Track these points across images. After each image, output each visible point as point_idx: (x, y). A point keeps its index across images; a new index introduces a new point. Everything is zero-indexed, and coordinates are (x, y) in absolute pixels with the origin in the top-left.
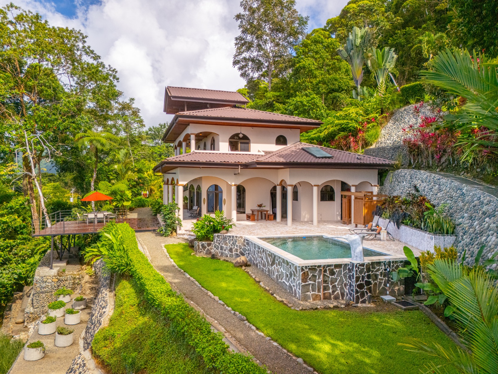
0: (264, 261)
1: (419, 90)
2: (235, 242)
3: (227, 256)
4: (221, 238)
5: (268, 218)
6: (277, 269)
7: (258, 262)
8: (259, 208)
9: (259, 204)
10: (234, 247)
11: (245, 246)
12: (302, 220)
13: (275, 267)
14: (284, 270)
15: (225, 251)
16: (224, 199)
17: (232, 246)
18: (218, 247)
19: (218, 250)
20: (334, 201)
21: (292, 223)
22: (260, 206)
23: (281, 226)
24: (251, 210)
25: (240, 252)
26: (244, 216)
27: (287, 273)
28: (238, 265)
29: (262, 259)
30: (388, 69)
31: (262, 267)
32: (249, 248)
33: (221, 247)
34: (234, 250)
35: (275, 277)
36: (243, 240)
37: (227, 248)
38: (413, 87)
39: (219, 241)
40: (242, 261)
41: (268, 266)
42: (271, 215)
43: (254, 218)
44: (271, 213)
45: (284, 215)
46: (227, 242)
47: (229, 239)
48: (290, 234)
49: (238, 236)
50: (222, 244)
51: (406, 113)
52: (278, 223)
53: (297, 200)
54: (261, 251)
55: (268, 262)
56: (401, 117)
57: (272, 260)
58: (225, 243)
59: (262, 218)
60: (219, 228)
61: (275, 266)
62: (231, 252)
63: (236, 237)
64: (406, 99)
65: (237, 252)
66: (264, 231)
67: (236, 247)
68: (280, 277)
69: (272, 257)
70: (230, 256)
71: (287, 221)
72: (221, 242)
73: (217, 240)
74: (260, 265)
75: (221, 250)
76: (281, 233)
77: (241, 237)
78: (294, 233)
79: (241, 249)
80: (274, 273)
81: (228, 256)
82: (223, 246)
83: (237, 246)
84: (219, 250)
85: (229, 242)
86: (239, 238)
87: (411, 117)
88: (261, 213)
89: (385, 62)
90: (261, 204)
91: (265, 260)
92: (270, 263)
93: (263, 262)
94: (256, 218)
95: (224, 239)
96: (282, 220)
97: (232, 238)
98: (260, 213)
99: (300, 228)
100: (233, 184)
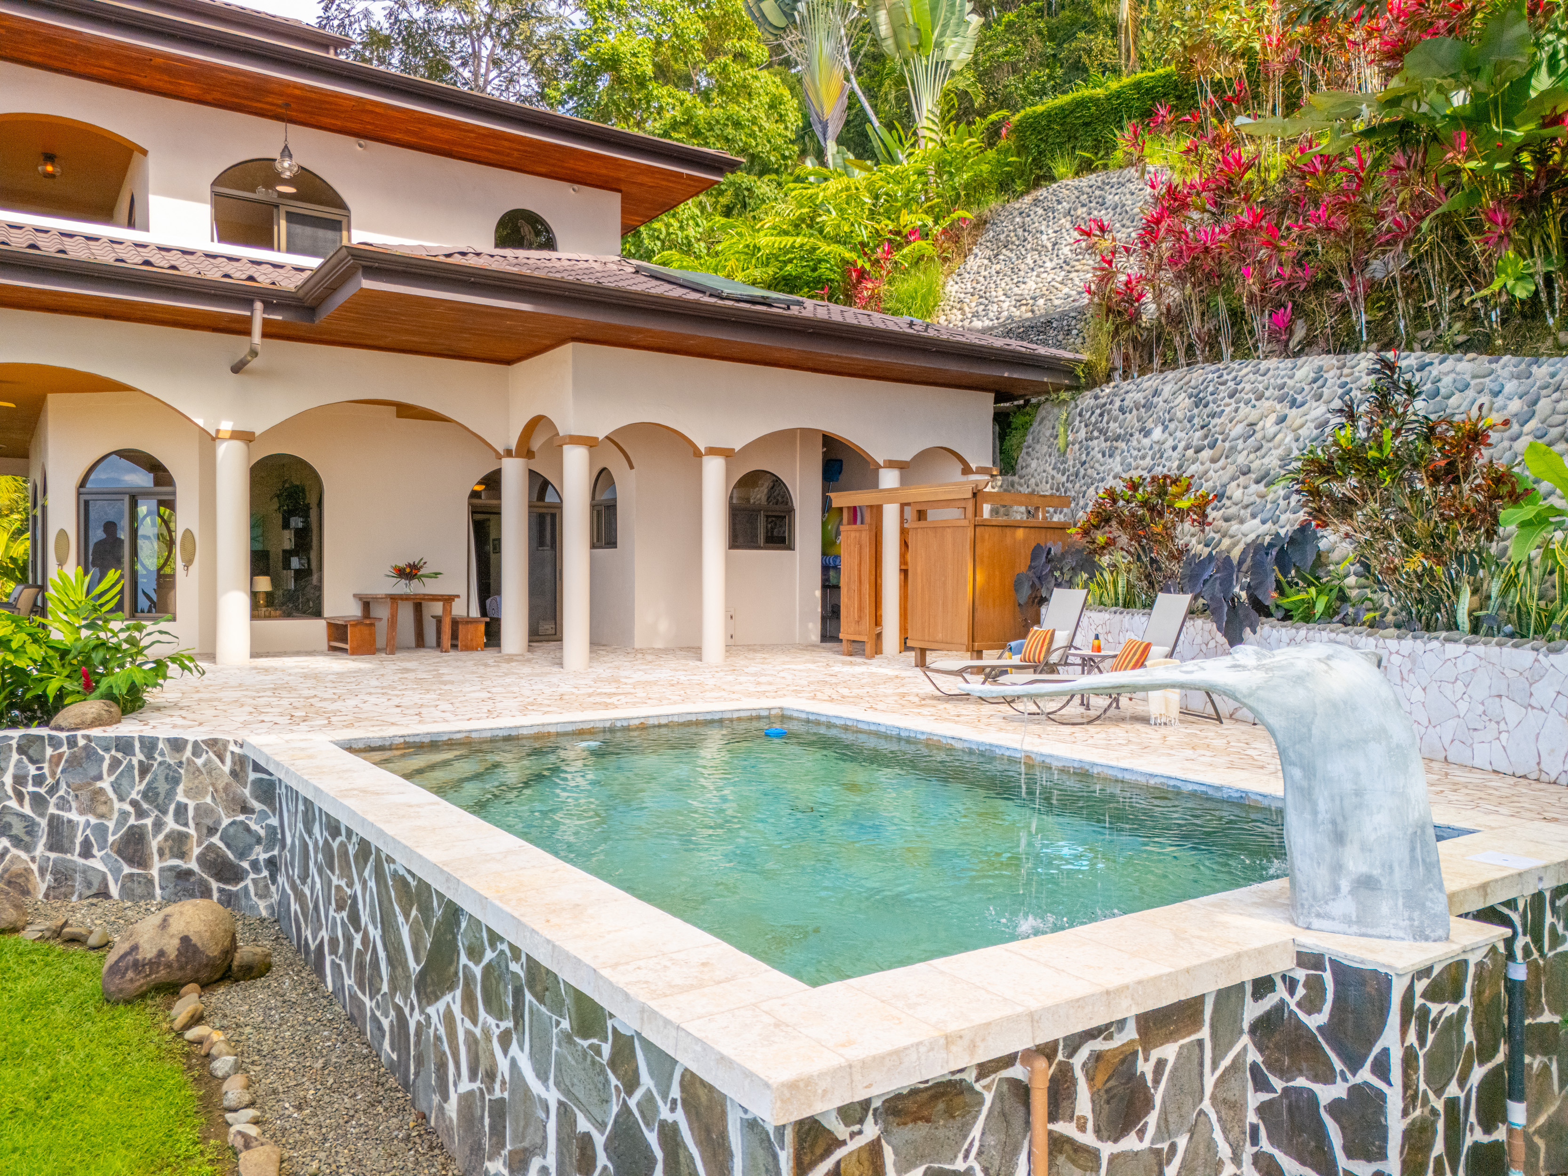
0: (365, 940)
1: (1086, 124)
2: (162, 787)
3: (104, 894)
4: (56, 761)
5: (454, 636)
6: (472, 1041)
7: (324, 934)
8: (402, 587)
9: (402, 564)
10: (158, 825)
11: (246, 809)
12: (637, 645)
13: (449, 1018)
14: (542, 1076)
15: (86, 852)
16: (188, 532)
17: (141, 813)
18: (31, 828)
19: (28, 848)
20: (790, 547)
21: (591, 659)
22: (409, 572)
23: (526, 670)
24: (358, 597)
25: (201, 860)
26: (316, 628)
27: (583, 1125)
28: (133, 982)
29: (354, 919)
30: (950, 62)
31: (349, 981)
32: (274, 821)
33: (55, 824)
34: (154, 844)
35: (452, 1108)
36: (227, 769)
37: (101, 830)
38: (1062, 114)
39: (39, 780)
40: (172, 946)
41: (394, 989)
42: (469, 621)
43: (373, 636)
44: (475, 612)
45: (546, 627)
46: (105, 784)
47: (115, 763)
48: (582, 707)
49: (192, 735)
50: (63, 804)
51: (1040, 211)
52: (510, 659)
53: (611, 543)
54: (344, 853)
55: (396, 958)
56: (1020, 232)
57: (428, 940)
58: (84, 795)
59: (420, 642)
60: (52, 689)
61: (453, 1000)
62: (131, 862)
63: (177, 745)
64: (1037, 162)
65: (182, 855)
66: (413, 697)
67: (171, 824)
68: (498, 1131)
69: (426, 910)
70: (127, 893)
71: (561, 648)
72: (53, 790)
73: (20, 780)
74: (336, 967)
75: (51, 848)
76: (524, 709)
77: (213, 743)
78: (607, 706)
79: (212, 831)
80: (442, 1067)
81: (114, 890)
82: (74, 816)
83: (181, 811)
84: (40, 849)
85: (116, 786)
86: (197, 752)
87: (1062, 227)
88: (418, 608)
89: (942, 34)
90: (414, 559)
91: (375, 933)
92: (414, 968)
93: (357, 944)
94: (381, 641)
95: (74, 763)
96: (530, 648)
97: (139, 756)
98: (406, 614)
99: (638, 676)
100: (227, 426)
